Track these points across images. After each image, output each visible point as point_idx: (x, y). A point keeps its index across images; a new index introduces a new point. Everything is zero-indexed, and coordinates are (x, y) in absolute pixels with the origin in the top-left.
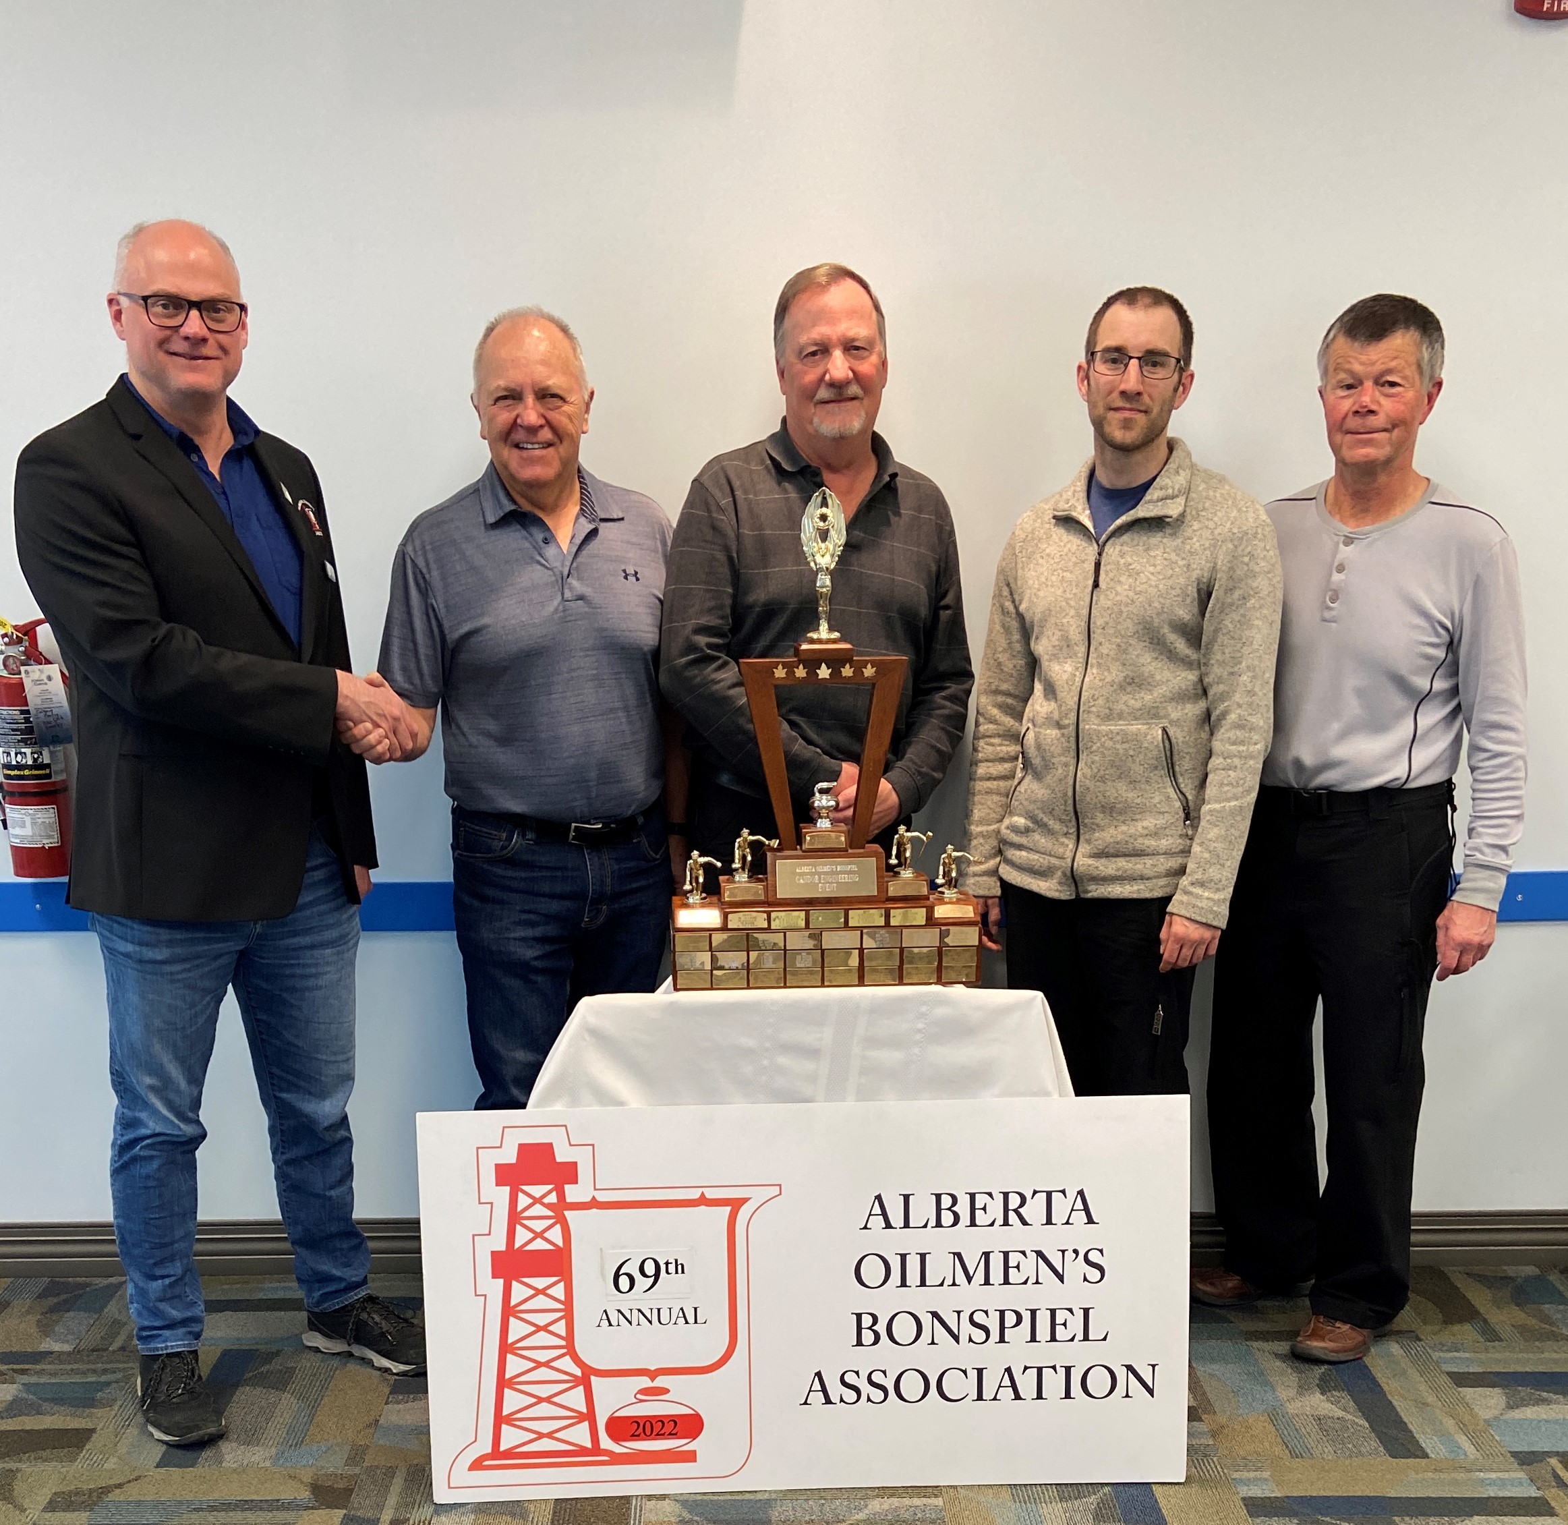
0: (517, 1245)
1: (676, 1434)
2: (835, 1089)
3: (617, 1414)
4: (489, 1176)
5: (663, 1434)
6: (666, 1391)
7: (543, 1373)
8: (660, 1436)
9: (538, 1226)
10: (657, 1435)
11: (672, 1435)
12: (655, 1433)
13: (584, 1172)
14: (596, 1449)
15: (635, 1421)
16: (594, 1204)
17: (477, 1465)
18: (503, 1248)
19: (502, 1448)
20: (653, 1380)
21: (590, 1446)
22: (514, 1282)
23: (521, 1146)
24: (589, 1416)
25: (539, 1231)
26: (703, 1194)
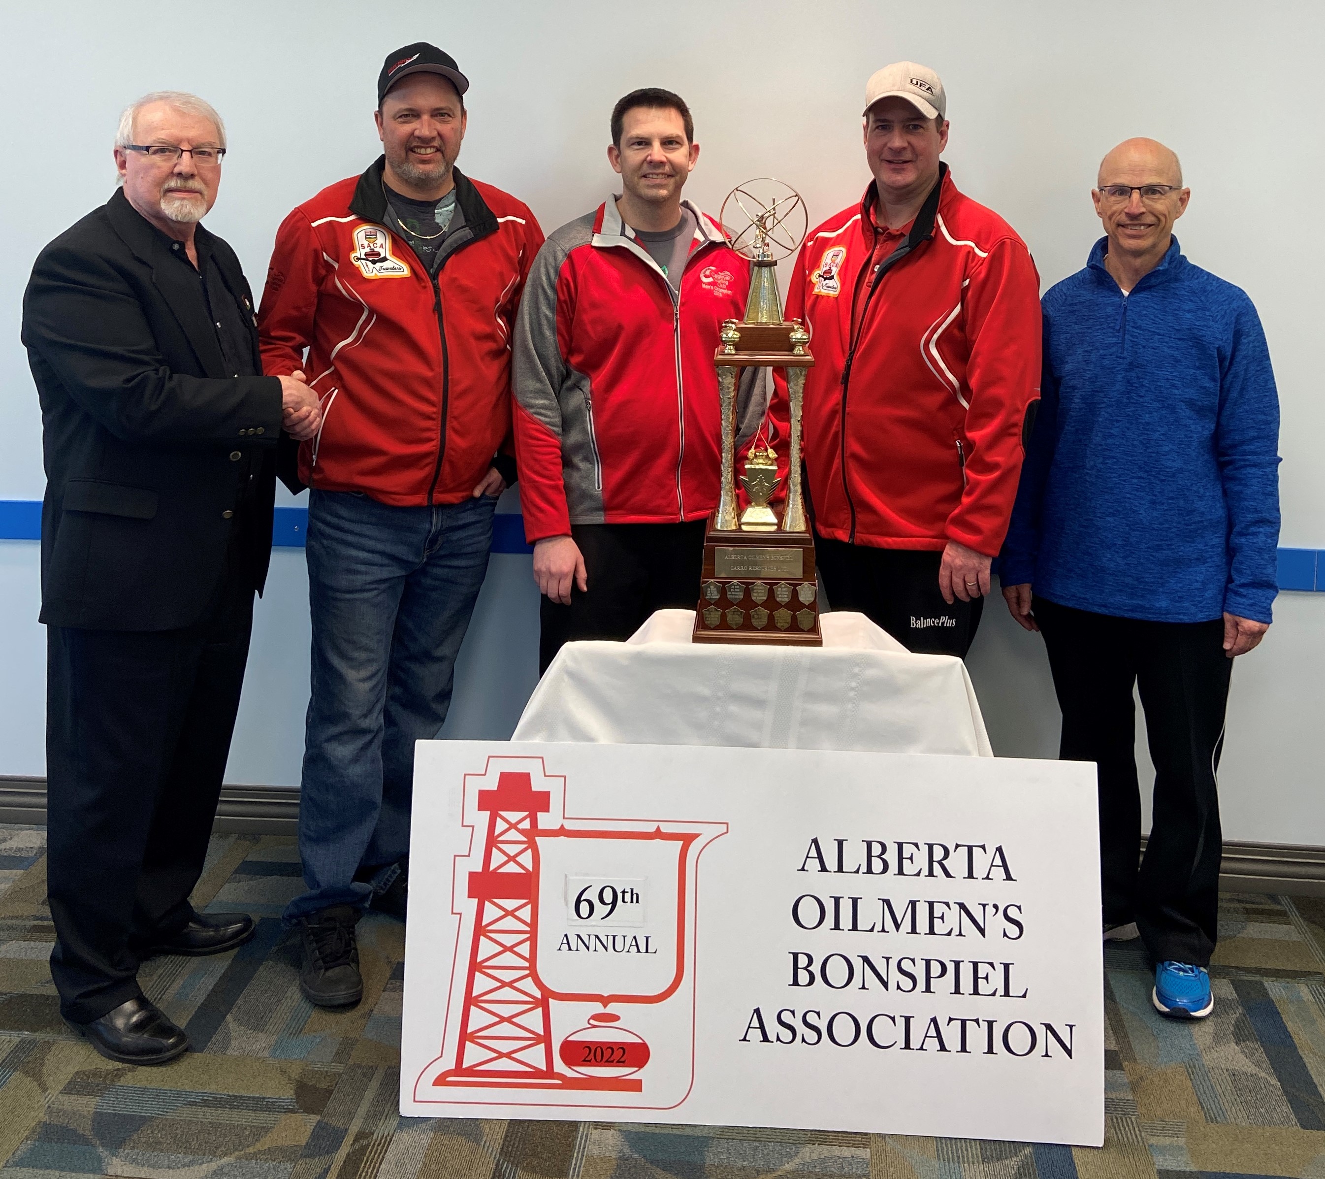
0: (491, 869)
1: (623, 1062)
2: (779, 738)
3: (570, 1039)
4: (473, 800)
5: (612, 1062)
6: (616, 1018)
7: (507, 993)
8: (609, 1063)
9: (512, 850)
10: (607, 1061)
11: (621, 1063)
12: (604, 1060)
13: (555, 802)
14: (550, 1073)
15: (588, 1046)
16: (562, 832)
17: (441, 1081)
18: (480, 870)
19: (465, 1065)
20: (605, 1007)
21: (545, 1069)
22: (487, 903)
23: (503, 775)
24: (546, 1038)
25: (512, 854)
26: (658, 828)
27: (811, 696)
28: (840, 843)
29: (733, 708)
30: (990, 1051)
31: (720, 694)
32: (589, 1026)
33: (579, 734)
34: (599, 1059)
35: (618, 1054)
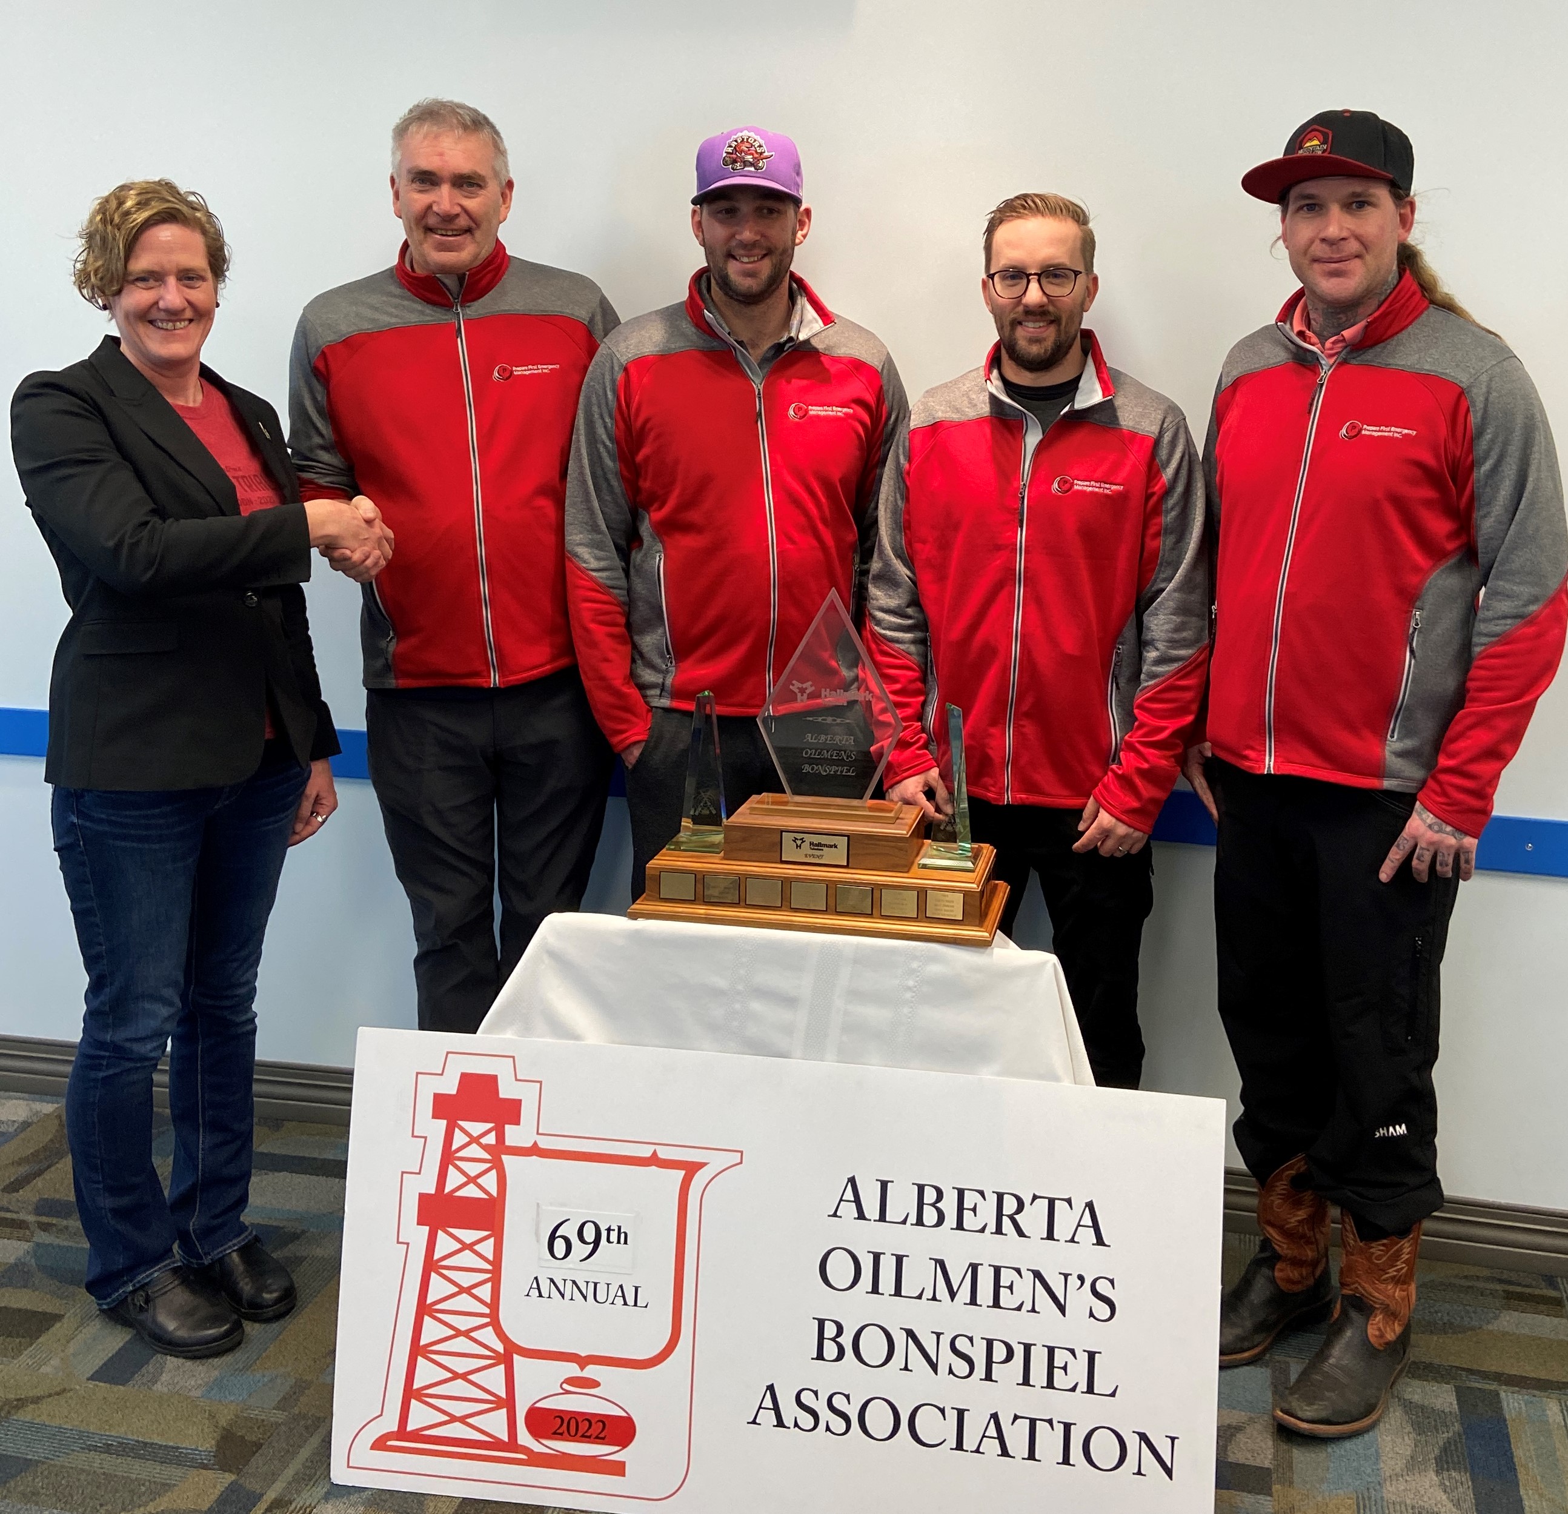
0: (447, 1190)
1: (603, 1438)
2: (814, 1047)
3: (538, 1405)
4: (426, 1106)
5: (589, 1437)
6: (595, 1384)
7: (461, 1344)
8: (586, 1438)
9: (473, 1169)
10: (583, 1436)
11: (599, 1439)
12: (580, 1434)
13: (527, 1113)
15: (560, 1416)
16: (534, 1150)
17: (380, 1444)
18: (433, 1191)
19: (410, 1427)
20: (582, 1369)
21: (506, 1439)
22: (440, 1232)
23: (465, 1077)
24: (508, 1402)
25: (473, 1174)
26: (655, 1153)
27: (855, 995)
28: (884, 1185)
29: (756, 1006)
30: (1066, 1461)
31: (740, 987)
32: (562, 1391)
33: (560, 1029)
34: (573, 1432)
35: (597, 1428)
